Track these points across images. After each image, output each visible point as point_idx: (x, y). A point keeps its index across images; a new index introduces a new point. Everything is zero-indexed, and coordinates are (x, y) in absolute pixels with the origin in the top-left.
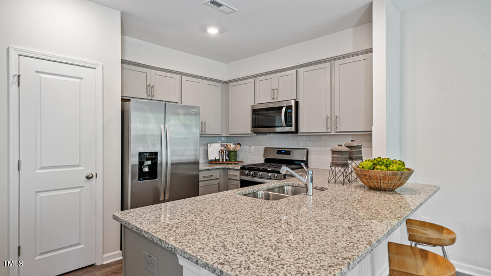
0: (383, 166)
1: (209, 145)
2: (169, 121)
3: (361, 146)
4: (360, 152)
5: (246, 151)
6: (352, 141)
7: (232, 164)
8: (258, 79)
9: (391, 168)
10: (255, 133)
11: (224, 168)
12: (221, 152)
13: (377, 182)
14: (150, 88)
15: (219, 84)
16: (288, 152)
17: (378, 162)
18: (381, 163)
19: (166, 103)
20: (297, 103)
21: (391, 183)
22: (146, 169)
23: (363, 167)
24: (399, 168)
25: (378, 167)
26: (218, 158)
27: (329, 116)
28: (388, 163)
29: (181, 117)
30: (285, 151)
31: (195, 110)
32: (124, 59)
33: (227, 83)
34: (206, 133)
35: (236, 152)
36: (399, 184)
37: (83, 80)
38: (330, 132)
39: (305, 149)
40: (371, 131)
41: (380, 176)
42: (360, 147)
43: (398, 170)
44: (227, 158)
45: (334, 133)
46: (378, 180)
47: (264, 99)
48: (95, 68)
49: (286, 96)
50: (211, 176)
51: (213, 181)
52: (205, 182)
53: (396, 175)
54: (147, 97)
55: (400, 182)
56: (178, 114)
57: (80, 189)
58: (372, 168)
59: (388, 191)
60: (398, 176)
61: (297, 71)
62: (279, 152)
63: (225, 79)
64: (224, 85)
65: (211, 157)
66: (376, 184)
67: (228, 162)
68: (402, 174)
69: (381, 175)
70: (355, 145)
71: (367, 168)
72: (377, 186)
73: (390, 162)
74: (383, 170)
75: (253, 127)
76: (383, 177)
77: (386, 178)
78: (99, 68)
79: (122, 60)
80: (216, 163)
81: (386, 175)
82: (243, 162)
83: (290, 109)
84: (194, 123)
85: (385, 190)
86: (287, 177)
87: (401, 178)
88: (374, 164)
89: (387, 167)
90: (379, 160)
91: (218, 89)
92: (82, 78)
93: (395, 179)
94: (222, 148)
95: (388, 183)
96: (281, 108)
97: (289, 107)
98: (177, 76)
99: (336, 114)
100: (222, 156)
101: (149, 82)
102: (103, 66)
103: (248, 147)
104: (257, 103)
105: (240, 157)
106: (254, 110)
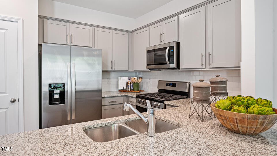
0: (242, 107)
1: (119, 78)
2: (74, 60)
3: (226, 81)
4: (225, 88)
5: (147, 83)
6: (217, 76)
7: (134, 92)
8: (151, 27)
9: (251, 109)
10: (149, 69)
11: (127, 96)
12: (128, 83)
13: (233, 125)
14: (70, 37)
15: (127, 33)
16: (174, 85)
17: (237, 101)
18: (240, 102)
19: (72, 46)
20: (178, 44)
21: (251, 128)
22: (57, 96)
23: (218, 106)
24: (261, 110)
25: (236, 107)
26: (125, 88)
27: (204, 54)
28: (250, 102)
29: (85, 58)
30: (172, 84)
31: (97, 52)
32: (40, 15)
33: (132, 32)
34: (115, 69)
35: (138, 83)
36: (261, 129)
37: (8, 30)
38: (205, 68)
39: (187, 82)
40: (240, 67)
41: (236, 119)
42: (225, 83)
43: (259, 114)
44: (132, 88)
45: (208, 69)
46: (234, 123)
47: (156, 43)
48: (17, 22)
49: (170, 39)
50: (116, 102)
51: (117, 105)
52: (111, 106)
53: (256, 119)
54: (67, 43)
55: (263, 127)
56: (83, 55)
57: (7, 109)
58: (228, 108)
59: (248, 135)
60: (260, 120)
61: (178, 17)
62: (168, 84)
63: (131, 30)
64: (130, 34)
65: (120, 87)
66: (233, 126)
67: (132, 91)
68: (265, 118)
69: (238, 118)
70: (219, 81)
71: (222, 108)
72: (234, 129)
73: (253, 102)
74: (240, 111)
75: (147, 65)
76: (240, 120)
77: (244, 121)
78: (20, 22)
79: (38, 15)
80: (123, 92)
81: (243, 118)
82: (144, 91)
83: (172, 49)
84: (97, 62)
85: (244, 134)
86: (167, 106)
87: (264, 122)
88: (232, 103)
89: (247, 108)
90: (238, 98)
91: (124, 37)
92: (7, 30)
93: (255, 124)
94: (129, 80)
95: (247, 128)
96: (166, 48)
97: (172, 48)
98: (91, 28)
99: (209, 50)
100: (128, 86)
101: (68, 33)
102: (23, 20)
103: (148, 80)
104: (151, 45)
105: (144, 87)
106: (148, 52)
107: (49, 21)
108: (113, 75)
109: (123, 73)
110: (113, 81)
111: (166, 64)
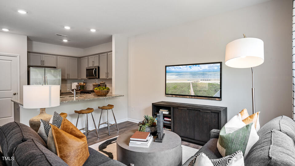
1: (72, 83)
2: (47, 75)
3: (105, 83)
8: (89, 57)
10: (88, 78)
12: (77, 86)
14: (43, 62)
15: (77, 59)
20: (99, 67)
26: (76, 88)
33: (80, 58)
34: (70, 78)
35: (83, 86)
38: (107, 78)
44: (80, 88)
47: (91, 65)
48: (17, 57)
49: (96, 65)
57: (11, 98)
61: (99, 55)
64: (79, 59)
65: (73, 88)
67: (80, 90)
70: (102, 83)
75: (87, 76)
82: (86, 90)
83: (96, 70)
84: (58, 75)
92: (12, 60)
94: (78, 84)
96: (93, 69)
98: (55, 56)
99: (108, 72)
100: (78, 88)
101: (42, 59)
102: (20, 56)
103: (89, 84)
104: (89, 66)
105: (87, 88)
106: (87, 70)
107: (31, 54)
108: (68, 82)
109: (74, 80)
110: (68, 85)
111: (94, 76)
